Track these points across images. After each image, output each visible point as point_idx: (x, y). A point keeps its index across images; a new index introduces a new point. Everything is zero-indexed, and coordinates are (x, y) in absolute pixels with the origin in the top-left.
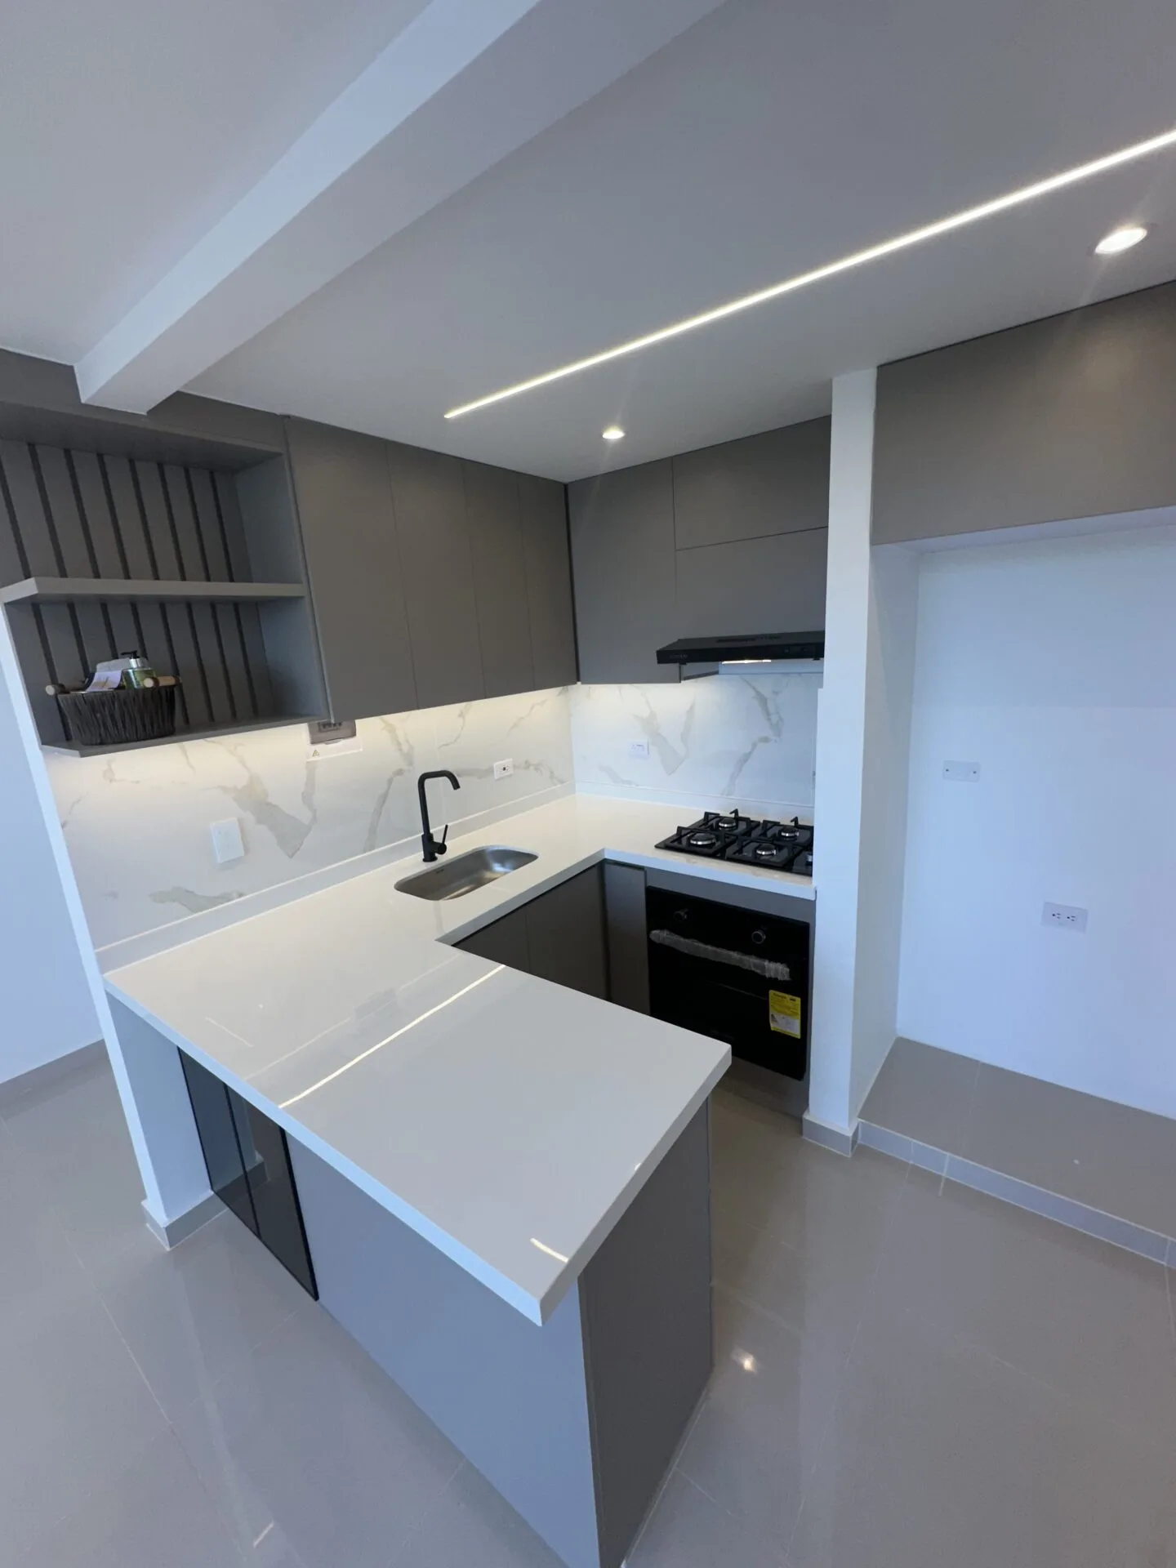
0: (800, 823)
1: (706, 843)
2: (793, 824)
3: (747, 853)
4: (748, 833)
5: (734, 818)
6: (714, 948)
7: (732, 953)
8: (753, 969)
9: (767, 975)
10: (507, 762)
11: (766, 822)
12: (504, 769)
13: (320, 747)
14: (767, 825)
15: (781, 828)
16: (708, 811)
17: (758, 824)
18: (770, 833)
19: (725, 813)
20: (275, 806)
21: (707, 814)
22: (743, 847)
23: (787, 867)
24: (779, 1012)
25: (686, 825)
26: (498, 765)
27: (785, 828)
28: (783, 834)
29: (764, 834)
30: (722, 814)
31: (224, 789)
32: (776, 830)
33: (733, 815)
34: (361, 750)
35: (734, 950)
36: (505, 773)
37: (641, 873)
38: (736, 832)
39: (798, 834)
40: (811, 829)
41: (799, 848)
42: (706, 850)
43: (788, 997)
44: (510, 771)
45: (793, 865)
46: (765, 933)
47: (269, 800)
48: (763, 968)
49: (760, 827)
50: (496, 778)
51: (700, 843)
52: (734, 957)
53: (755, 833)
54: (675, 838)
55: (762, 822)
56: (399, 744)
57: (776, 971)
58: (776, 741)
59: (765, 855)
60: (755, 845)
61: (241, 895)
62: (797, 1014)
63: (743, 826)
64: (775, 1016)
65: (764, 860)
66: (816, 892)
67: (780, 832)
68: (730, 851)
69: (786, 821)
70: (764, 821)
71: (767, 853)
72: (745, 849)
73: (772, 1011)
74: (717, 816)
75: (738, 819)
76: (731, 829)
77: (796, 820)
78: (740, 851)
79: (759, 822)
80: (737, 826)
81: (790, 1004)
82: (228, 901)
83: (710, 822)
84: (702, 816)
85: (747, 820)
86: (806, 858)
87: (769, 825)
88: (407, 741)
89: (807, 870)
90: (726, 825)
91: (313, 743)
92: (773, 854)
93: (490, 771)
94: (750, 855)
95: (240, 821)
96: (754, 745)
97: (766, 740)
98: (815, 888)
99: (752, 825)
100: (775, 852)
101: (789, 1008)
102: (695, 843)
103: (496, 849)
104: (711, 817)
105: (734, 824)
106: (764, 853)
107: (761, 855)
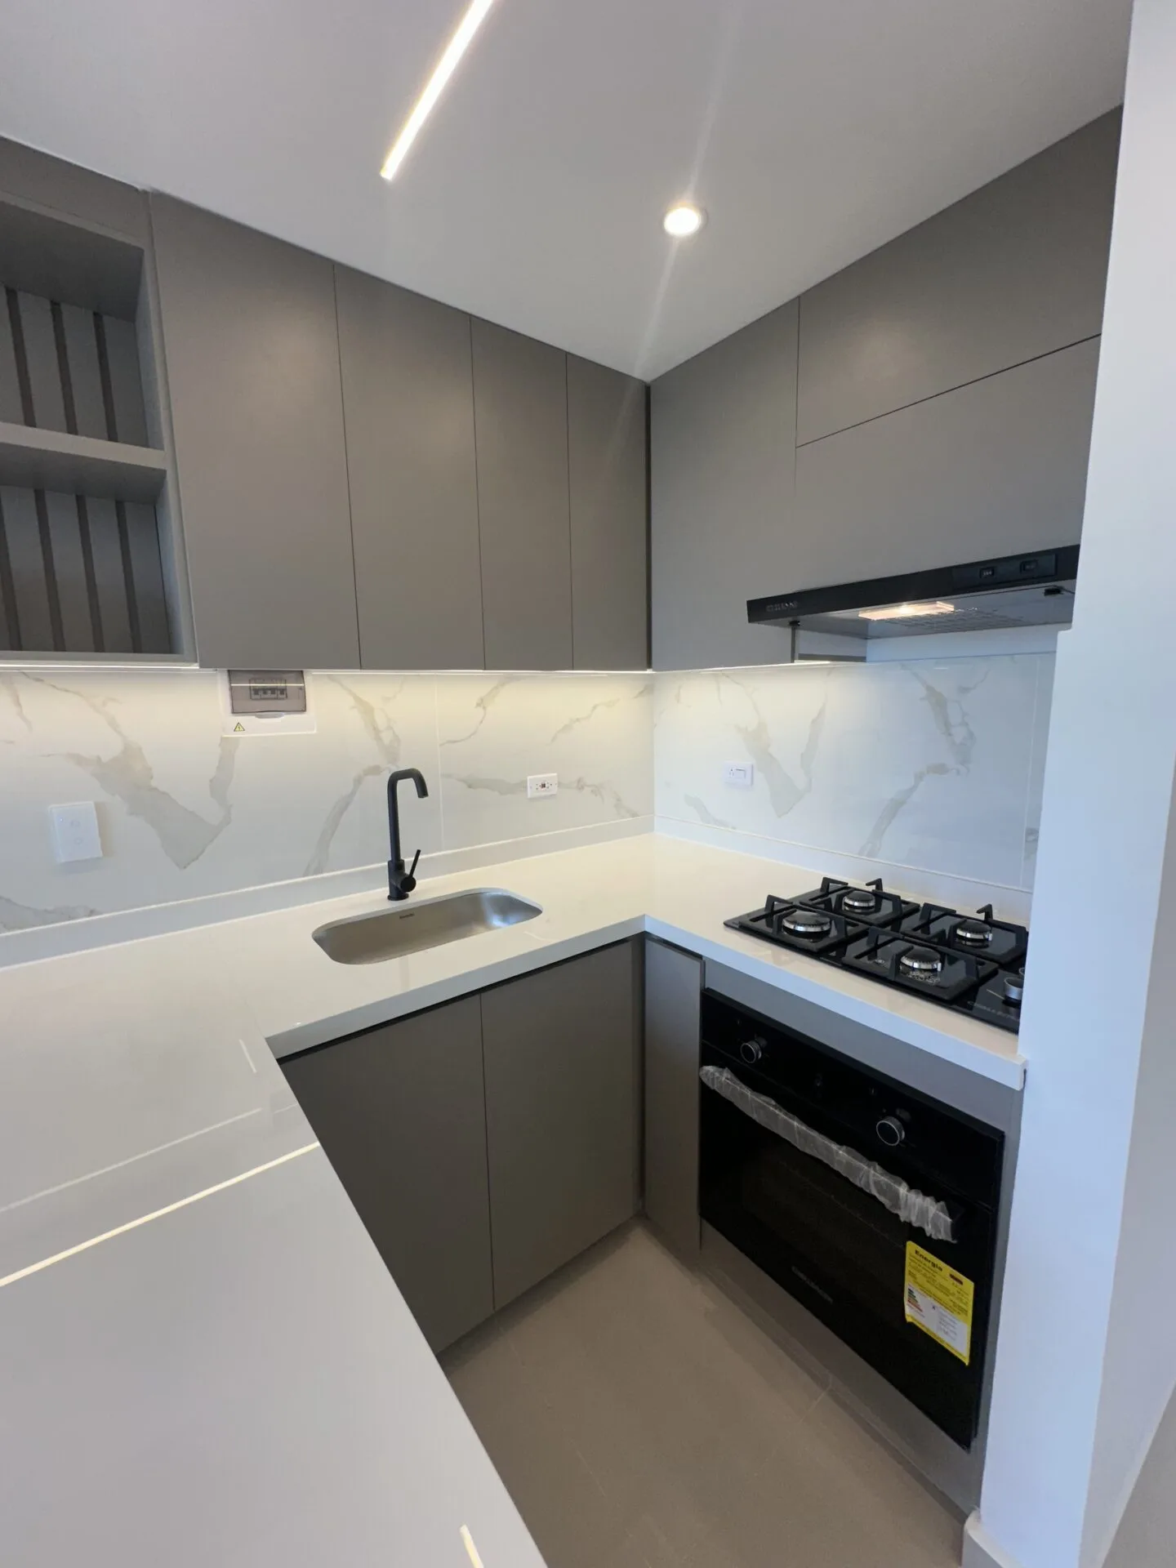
0: (996, 917)
1: (811, 930)
2: (982, 917)
3: (883, 962)
4: (895, 922)
5: (874, 893)
6: (804, 1128)
7: (834, 1147)
8: (874, 1192)
9: (903, 1216)
10: (550, 776)
11: (929, 907)
12: (544, 786)
13: (247, 720)
14: (930, 913)
15: (958, 920)
16: (829, 877)
17: (915, 909)
18: (935, 928)
19: (858, 882)
20: (164, 793)
21: (827, 882)
22: (877, 947)
23: (960, 1000)
24: (929, 1293)
25: (786, 895)
26: (533, 779)
27: (965, 922)
28: (960, 932)
29: (925, 927)
30: (853, 883)
31: (79, 760)
32: (944, 924)
33: (873, 887)
34: (315, 732)
35: (840, 1143)
36: (543, 792)
37: (697, 964)
38: (873, 918)
39: (990, 937)
40: (1021, 934)
41: (990, 966)
42: (806, 942)
43: (948, 1270)
44: (554, 790)
45: (974, 1000)
46: (905, 1125)
47: (154, 783)
48: (895, 1197)
49: (918, 915)
50: (529, 796)
51: (801, 929)
52: (840, 1156)
53: (908, 924)
54: (764, 913)
55: (922, 905)
56: (376, 730)
57: (923, 1213)
58: (958, 772)
59: (920, 970)
60: (901, 945)
61: (92, 913)
62: (966, 1312)
63: (887, 908)
64: (918, 1297)
65: (912, 980)
66: (1025, 1072)
67: (954, 928)
68: (854, 949)
69: (969, 909)
70: (926, 905)
71: (924, 966)
72: (879, 951)
73: (909, 1283)
74: (845, 886)
75: (879, 895)
76: (866, 910)
77: (988, 911)
78: (872, 953)
79: (919, 905)
80: (877, 908)
81: (949, 1284)
82: (70, 918)
83: (830, 897)
84: (817, 885)
85: (895, 899)
86: (1005, 990)
87: (934, 914)
88: (390, 728)
89: (1006, 1016)
90: (856, 904)
91: (234, 712)
92: (934, 970)
93: (523, 785)
94: (888, 965)
95: (99, 808)
96: (919, 777)
97: (940, 769)
98: (1026, 1063)
99: (904, 911)
100: (939, 966)
101: (946, 1292)
102: (792, 927)
103: (500, 893)
104: (832, 886)
105: (872, 904)
106: (916, 965)
107: (914, 969)
